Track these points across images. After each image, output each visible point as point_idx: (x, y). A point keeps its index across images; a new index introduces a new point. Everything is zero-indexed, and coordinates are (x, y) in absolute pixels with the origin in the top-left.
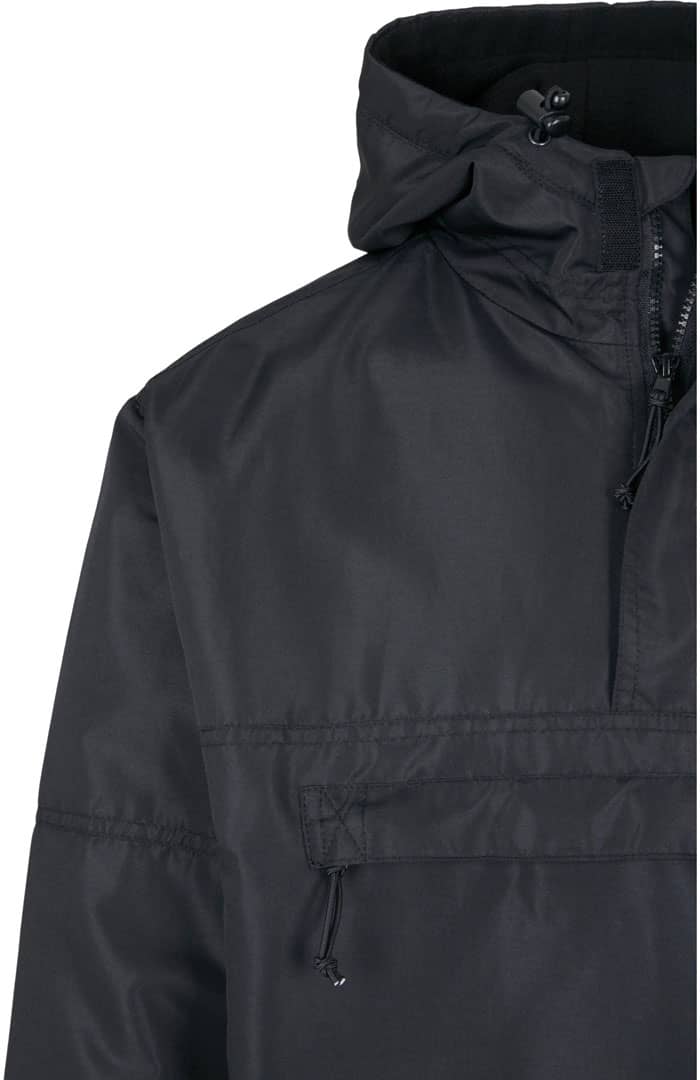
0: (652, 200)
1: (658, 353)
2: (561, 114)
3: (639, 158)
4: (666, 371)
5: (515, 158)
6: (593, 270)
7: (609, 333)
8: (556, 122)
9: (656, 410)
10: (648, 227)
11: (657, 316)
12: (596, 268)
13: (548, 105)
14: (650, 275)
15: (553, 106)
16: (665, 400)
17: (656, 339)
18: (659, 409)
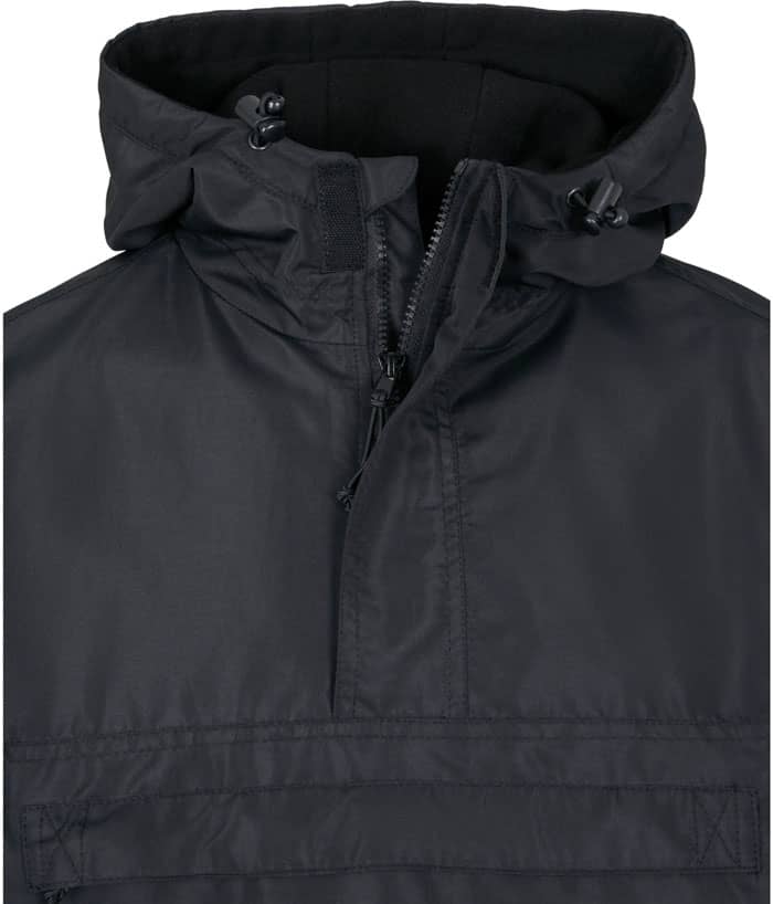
0: (375, 201)
1: (385, 353)
2: (276, 119)
3: (362, 159)
4: (391, 371)
5: (235, 163)
6: (317, 271)
7: (336, 332)
8: (271, 127)
9: (377, 412)
10: (372, 228)
11: (385, 315)
12: (321, 268)
13: (262, 110)
14: (376, 274)
15: (268, 112)
16: (386, 400)
17: (384, 338)
18: (380, 410)
